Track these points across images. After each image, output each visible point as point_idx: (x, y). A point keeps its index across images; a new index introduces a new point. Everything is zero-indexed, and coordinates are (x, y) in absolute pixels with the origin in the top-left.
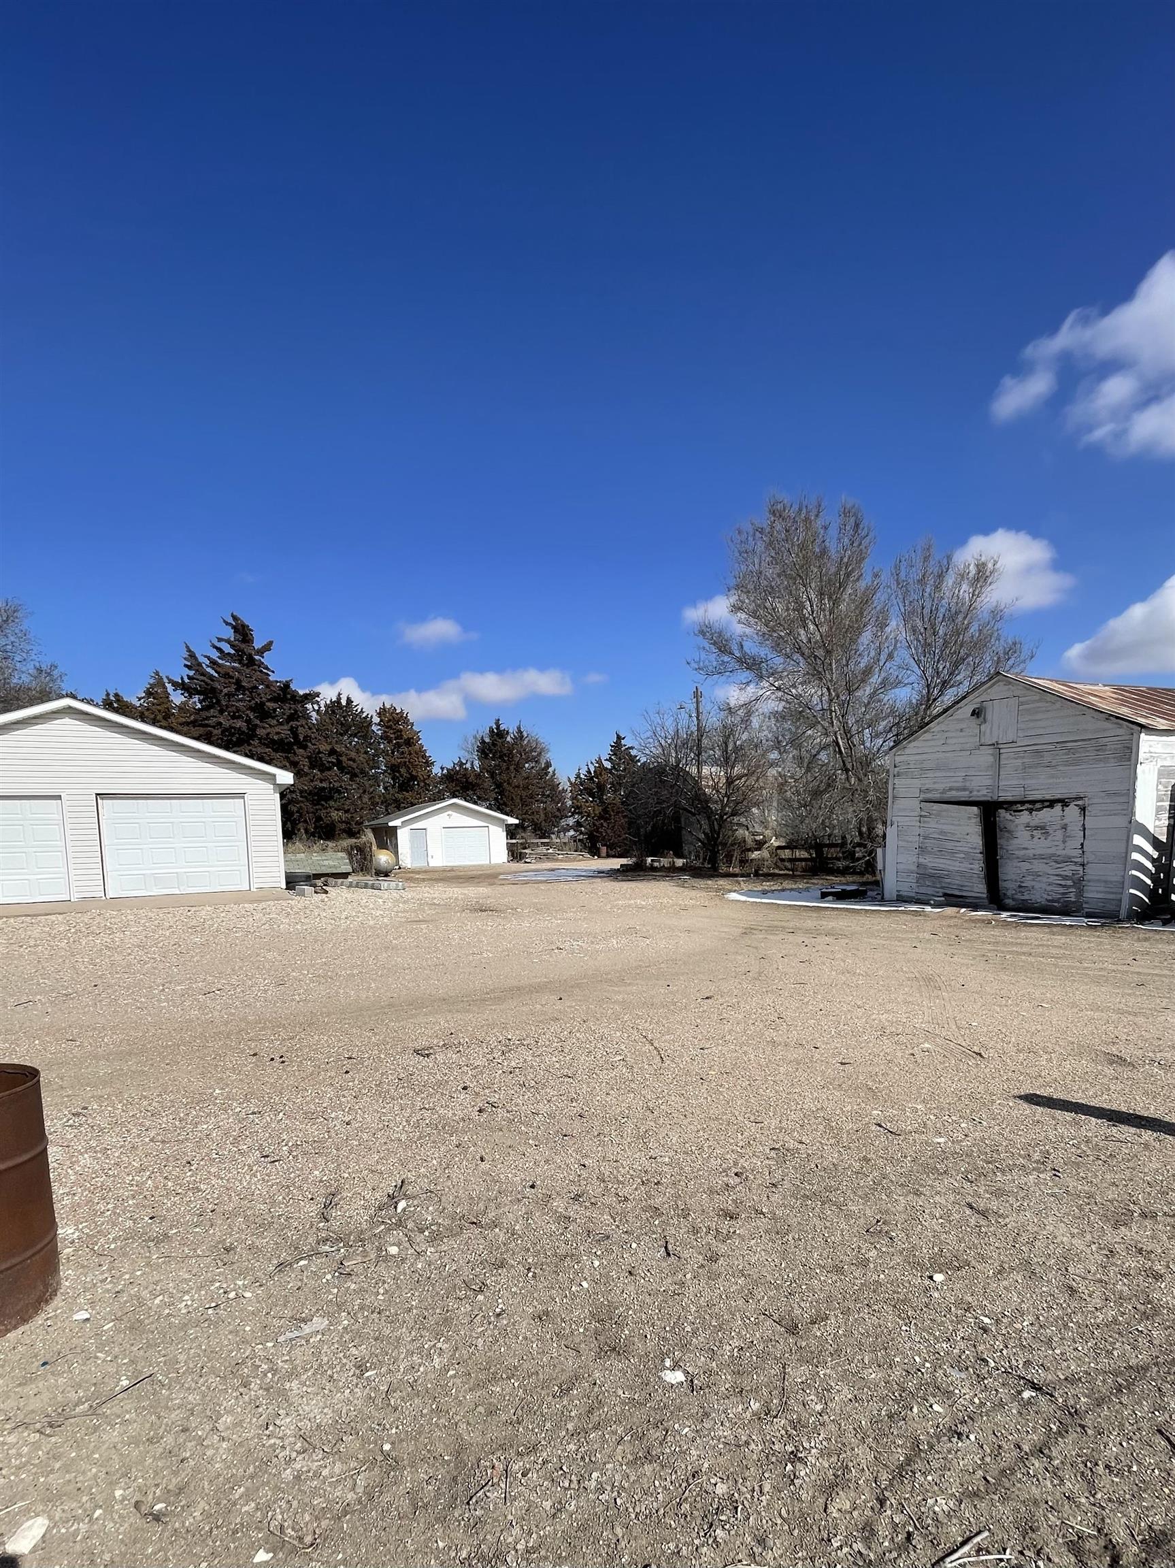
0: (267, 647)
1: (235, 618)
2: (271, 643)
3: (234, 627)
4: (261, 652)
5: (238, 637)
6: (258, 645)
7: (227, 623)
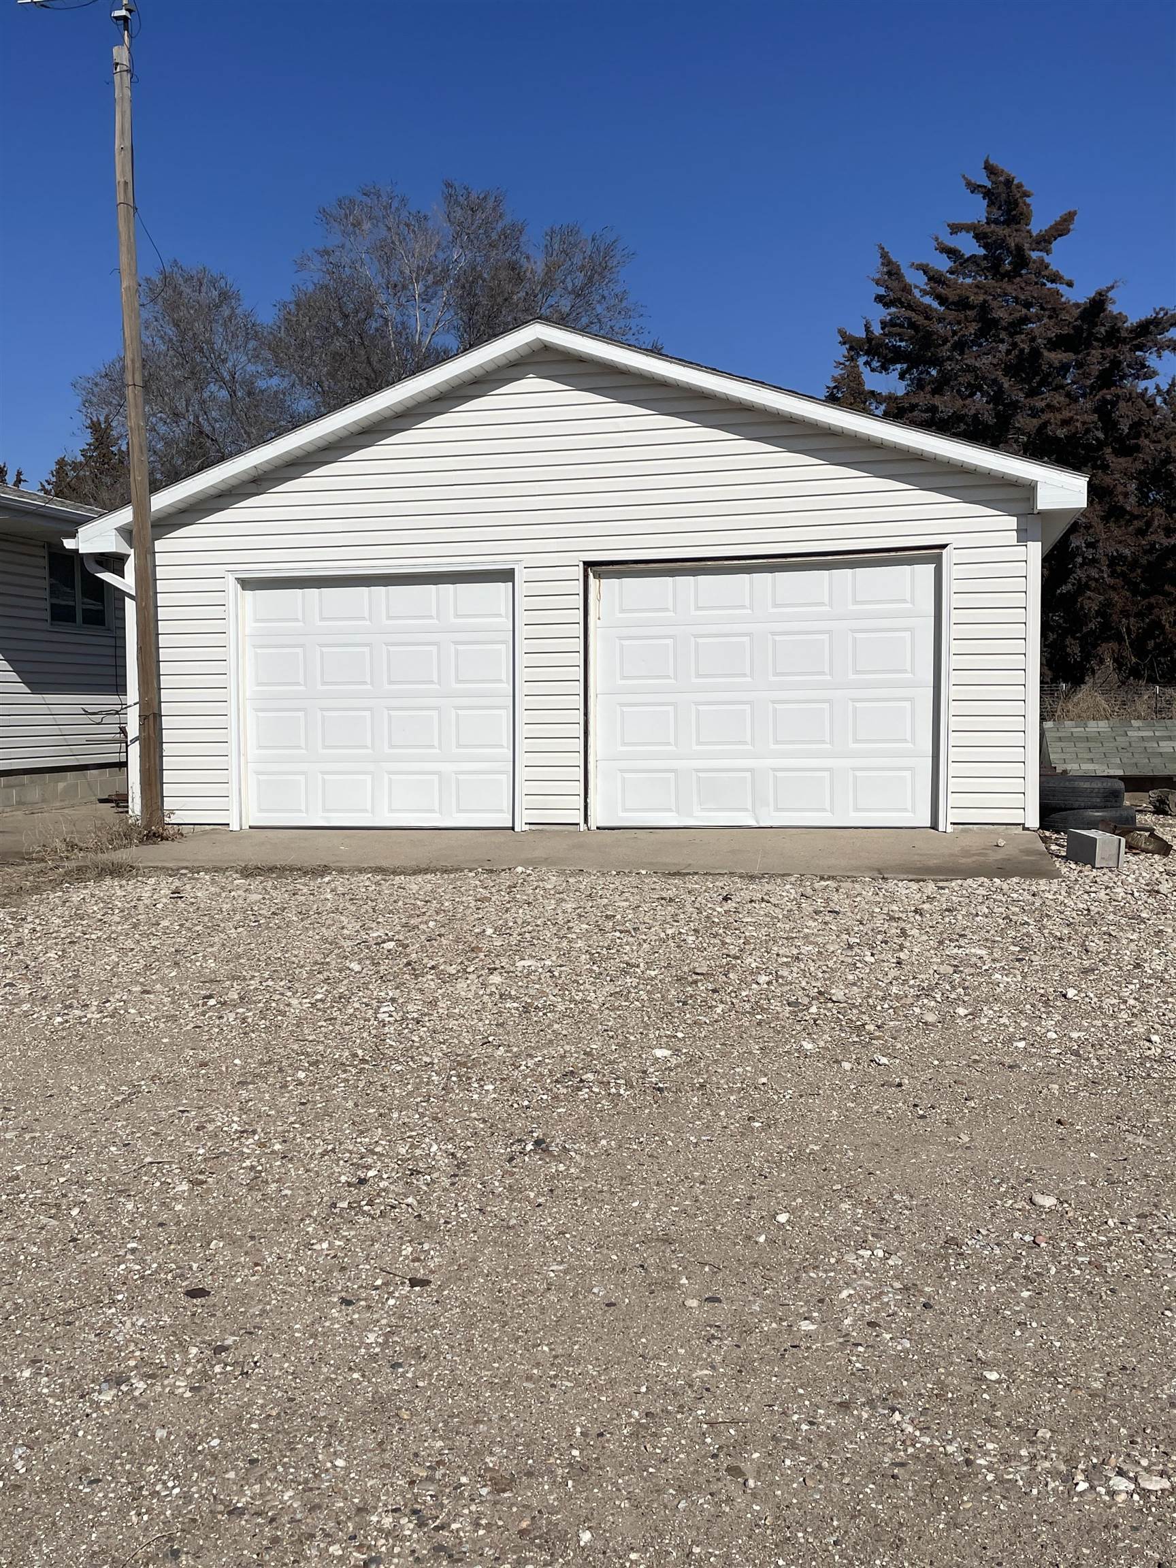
0: (1061, 228)
1: (991, 170)
2: (1069, 218)
3: (988, 194)
4: (1044, 242)
5: (996, 214)
6: (1038, 225)
7: (974, 188)
